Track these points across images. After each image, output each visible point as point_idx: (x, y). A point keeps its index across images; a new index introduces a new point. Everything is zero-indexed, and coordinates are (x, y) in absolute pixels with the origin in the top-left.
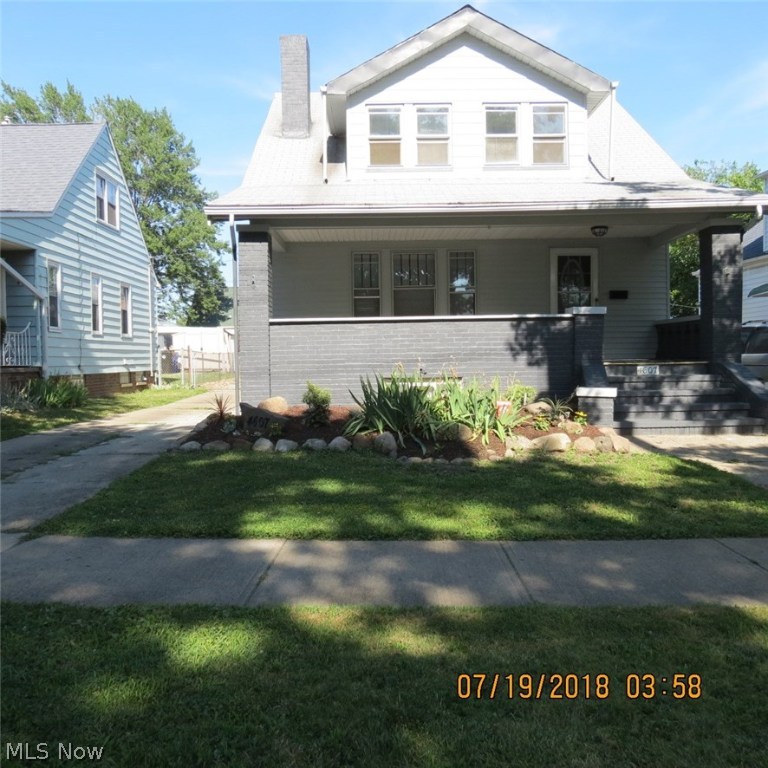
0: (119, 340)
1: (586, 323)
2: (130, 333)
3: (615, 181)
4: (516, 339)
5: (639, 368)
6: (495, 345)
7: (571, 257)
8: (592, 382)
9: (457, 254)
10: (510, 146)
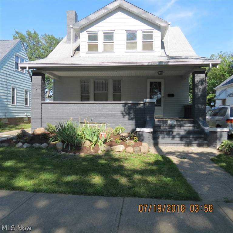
0: (24, 107)
1: (149, 105)
2: (28, 105)
3: (169, 56)
4: (124, 110)
5: (168, 121)
6: (117, 112)
7: (155, 82)
8: (148, 126)
9: (116, 81)
10: (134, 45)
